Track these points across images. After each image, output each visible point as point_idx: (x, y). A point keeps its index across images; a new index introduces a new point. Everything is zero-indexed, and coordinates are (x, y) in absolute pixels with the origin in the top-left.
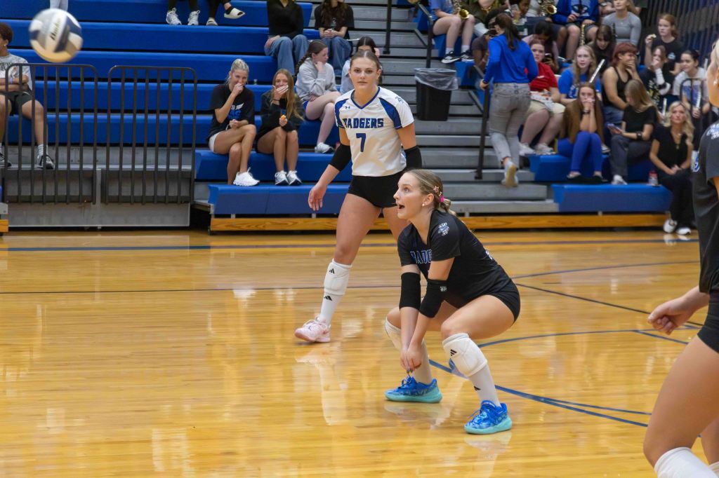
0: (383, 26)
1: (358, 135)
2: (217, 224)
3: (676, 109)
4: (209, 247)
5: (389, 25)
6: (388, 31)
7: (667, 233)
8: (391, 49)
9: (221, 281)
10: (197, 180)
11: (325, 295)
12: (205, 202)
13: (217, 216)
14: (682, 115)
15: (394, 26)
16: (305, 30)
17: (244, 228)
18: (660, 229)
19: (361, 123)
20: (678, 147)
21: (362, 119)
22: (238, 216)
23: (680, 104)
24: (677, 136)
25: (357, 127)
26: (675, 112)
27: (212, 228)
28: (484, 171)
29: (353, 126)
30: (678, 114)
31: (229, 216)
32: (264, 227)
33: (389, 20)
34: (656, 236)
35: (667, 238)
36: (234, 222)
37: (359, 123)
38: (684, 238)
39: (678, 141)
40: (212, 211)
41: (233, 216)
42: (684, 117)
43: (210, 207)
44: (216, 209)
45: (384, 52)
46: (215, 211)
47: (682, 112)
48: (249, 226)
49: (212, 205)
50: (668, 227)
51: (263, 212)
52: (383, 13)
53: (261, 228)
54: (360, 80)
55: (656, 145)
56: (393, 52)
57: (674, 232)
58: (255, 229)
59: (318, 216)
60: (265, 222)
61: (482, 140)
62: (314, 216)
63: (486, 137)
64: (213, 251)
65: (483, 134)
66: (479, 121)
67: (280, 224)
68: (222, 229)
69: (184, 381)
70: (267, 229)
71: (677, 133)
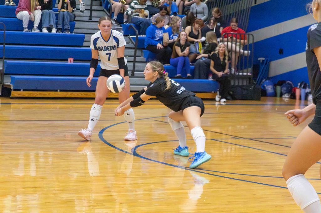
0: (89, 8)
1: (107, 54)
2: (14, 94)
3: (221, 46)
4: (10, 104)
5: (91, 7)
6: (91, 10)
7: (217, 101)
8: (92, 18)
10: (4, 74)
11: (90, 119)
12: (9, 84)
13: (15, 90)
14: (223, 49)
15: (94, 8)
16: (53, 8)
17: (27, 96)
18: (214, 100)
19: (108, 48)
20: (222, 63)
21: (108, 47)
22: (24, 90)
23: (223, 44)
25: (106, 50)
26: (220, 47)
27: (12, 96)
28: (135, 72)
29: (104, 50)
30: (222, 48)
31: (19, 90)
32: (36, 95)
33: (91, 5)
34: (212, 102)
35: (217, 103)
36: (22, 93)
37: (107, 48)
38: (223, 104)
39: (222, 60)
40: (12, 88)
41: (22, 90)
42: (224, 50)
43: (11, 86)
45: (89, 19)
46: (13, 88)
47: (224, 47)
48: (29, 95)
49: (12, 85)
50: (217, 98)
51: (35, 89)
52: (90, 2)
53: (34, 96)
54: (105, 30)
57: (220, 101)
58: (32, 96)
59: (61, 91)
60: (36, 93)
61: (135, 59)
62: (59, 90)
63: (137, 58)
64: (12, 106)
65: (135, 56)
66: (133, 50)
67: (43, 94)
68: (16, 96)
69: (10, 157)
70: (37, 96)
71: (221, 56)
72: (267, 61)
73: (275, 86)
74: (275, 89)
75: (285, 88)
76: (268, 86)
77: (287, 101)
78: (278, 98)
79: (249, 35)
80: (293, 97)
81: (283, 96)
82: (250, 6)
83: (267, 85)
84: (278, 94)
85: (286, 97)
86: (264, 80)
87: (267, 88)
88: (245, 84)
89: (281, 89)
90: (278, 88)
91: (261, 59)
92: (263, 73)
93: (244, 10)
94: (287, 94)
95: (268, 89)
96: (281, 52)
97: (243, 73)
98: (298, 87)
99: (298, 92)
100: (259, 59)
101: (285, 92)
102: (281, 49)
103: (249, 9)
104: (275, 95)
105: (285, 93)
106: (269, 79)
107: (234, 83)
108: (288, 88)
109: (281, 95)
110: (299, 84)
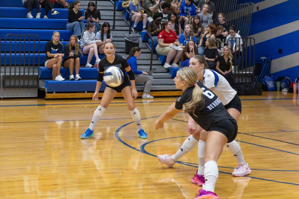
0: (112, 18)
2: (48, 96)
4: (45, 105)
5: (114, 18)
6: (114, 20)
9: (50, 118)
10: (40, 79)
12: (44, 87)
13: (48, 93)
14: (228, 51)
15: (116, 18)
17: (59, 97)
20: (227, 64)
22: (56, 93)
23: (227, 47)
24: (226, 59)
26: (225, 50)
27: (46, 98)
30: (226, 51)
31: (53, 93)
33: (114, 16)
36: (55, 95)
39: (226, 61)
40: (46, 91)
41: (54, 93)
42: (228, 52)
43: (45, 89)
44: (48, 90)
45: (113, 28)
46: (47, 91)
48: (61, 97)
51: (66, 91)
52: (112, 13)
53: (65, 97)
55: (218, 63)
56: (116, 28)
58: (63, 98)
59: (88, 92)
60: (67, 95)
61: (151, 62)
62: (86, 92)
63: (153, 61)
64: (47, 106)
65: (152, 60)
66: (150, 55)
67: (73, 95)
68: (50, 98)
69: (37, 157)
70: (68, 97)
71: (226, 58)
72: (268, 59)
73: (275, 81)
74: (275, 85)
75: (284, 84)
76: (270, 82)
77: (285, 94)
78: (278, 92)
79: (251, 38)
80: (291, 91)
81: (283, 90)
82: (251, 13)
83: (268, 81)
84: (278, 89)
85: (285, 91)
86: (266, 77)
87: (268, 83)
88: (248, 81)
89: (281, 84)
90: (278, 84)
91: (263, 58)
92: (265, 71)
93: (246, 16)
94: (286, 89)
95: (269, 85)
96: (280, 51)
97: (246, 71)
98: (295, 82)
99: (295, 86)
100: (261, 58)
101: (284, 86)
102: (280, 49)
103: (250, 16)
104: (275, 89)
105: (284, 88)
106: (270, 75)
107: (239, 81)
108: (286, 83)
109: (281, 89)
110: (296, 80)
